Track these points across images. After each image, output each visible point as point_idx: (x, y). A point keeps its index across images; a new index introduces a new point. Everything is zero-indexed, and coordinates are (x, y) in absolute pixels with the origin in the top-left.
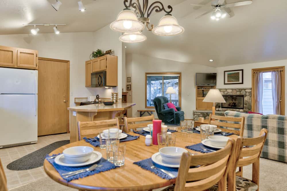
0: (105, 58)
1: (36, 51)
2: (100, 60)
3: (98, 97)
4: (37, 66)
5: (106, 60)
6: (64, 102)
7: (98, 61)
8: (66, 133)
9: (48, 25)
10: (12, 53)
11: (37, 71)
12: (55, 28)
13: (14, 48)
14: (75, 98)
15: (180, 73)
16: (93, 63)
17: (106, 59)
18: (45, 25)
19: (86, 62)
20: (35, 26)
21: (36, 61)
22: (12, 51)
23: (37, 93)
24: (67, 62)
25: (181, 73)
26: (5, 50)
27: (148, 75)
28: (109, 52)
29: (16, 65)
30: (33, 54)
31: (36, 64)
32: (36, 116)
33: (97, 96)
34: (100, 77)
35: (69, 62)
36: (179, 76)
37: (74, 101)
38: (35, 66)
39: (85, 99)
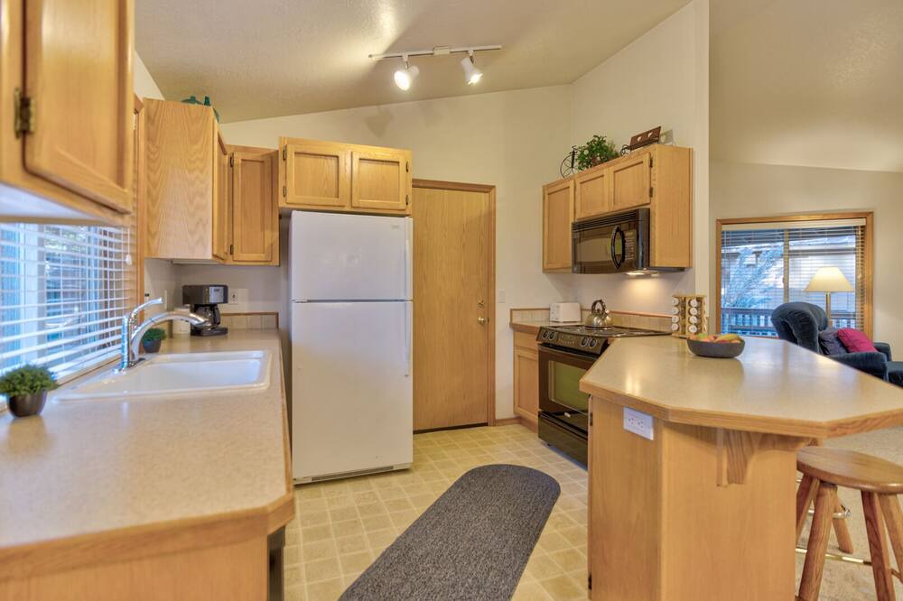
0: (646, 159)
1: (407, 152)
2: (615, 172)
3: (599, 306)
4: (410, 205)
5: (651, 166)
6: (480, 322)
7: (603, 176)
8: (486, 424)
9: (446, 52)
10: (338, 162)
11: (411, 219)
12: (466, 62)
13: (343, 146)
14: (512, 310)
15: (867, 215)
16: (578, 186)
17: (647, 164)
18: (437, 53)
19: (546, 187)
20: (405, 58)
21: (405, 188)
22: (337, 157)
23: (412, 298)
24: (487, 189)
25: (871, 213)
26: (318, 153)
27: (726, 228)
28: (651, 138)
29: (348, 204)
30: (398, 163)
31: (407, 199)
32: (406, 376)
33: (595, 304)
34: (618, 233)
35: (493, 191)
36: (862, 227)
37: (509, 321)
38: (403, 206)
39: (540, 311)
